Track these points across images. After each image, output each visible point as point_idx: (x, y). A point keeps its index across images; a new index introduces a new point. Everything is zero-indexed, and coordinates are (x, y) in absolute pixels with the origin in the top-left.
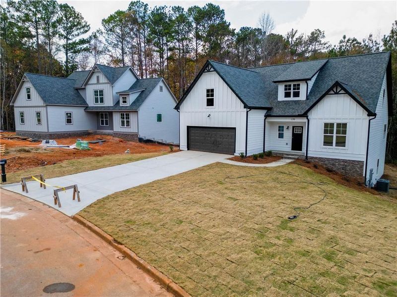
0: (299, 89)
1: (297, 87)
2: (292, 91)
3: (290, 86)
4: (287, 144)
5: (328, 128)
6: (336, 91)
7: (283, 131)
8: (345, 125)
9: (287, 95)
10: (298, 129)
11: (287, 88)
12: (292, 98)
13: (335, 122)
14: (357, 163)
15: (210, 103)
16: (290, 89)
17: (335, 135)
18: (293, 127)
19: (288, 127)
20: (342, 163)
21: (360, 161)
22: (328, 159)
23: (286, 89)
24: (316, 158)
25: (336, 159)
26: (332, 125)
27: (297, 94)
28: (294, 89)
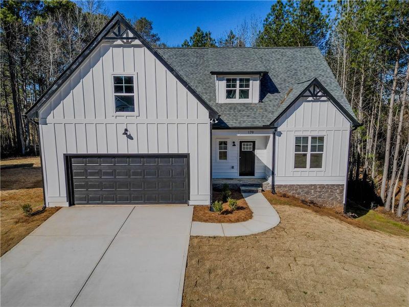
0: (248, 86)
1: (245, 83)
2: (238, 89)
3: (235, 80)
4: (233, 167)
5: (300, 143)
6: (314, 92)
7: (226, 148)
8: (321, 139)
9: (230, 94)
10: (247, 145)
11: (231, 83)
12: (237, 100)
13: (310, 134)
14: (336, 188)
15: (125, 104)
16: (234, 86)
17: (309, 153)
18: (241, 142)
19: (234, 142)
20: (318, 190)
21: (340, 185)
22: (301, 186)
23: (228, 86)
24: (285, 186)
25: (312, 185)
26: (306, 139)
27: (244, 94)
28: (241, 86)
